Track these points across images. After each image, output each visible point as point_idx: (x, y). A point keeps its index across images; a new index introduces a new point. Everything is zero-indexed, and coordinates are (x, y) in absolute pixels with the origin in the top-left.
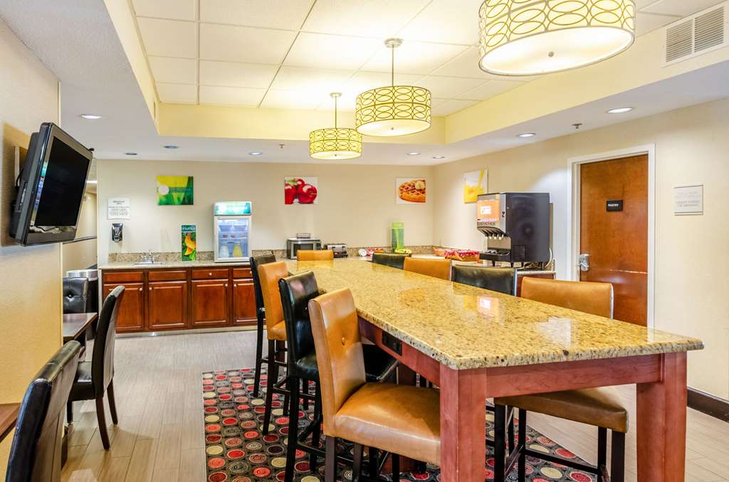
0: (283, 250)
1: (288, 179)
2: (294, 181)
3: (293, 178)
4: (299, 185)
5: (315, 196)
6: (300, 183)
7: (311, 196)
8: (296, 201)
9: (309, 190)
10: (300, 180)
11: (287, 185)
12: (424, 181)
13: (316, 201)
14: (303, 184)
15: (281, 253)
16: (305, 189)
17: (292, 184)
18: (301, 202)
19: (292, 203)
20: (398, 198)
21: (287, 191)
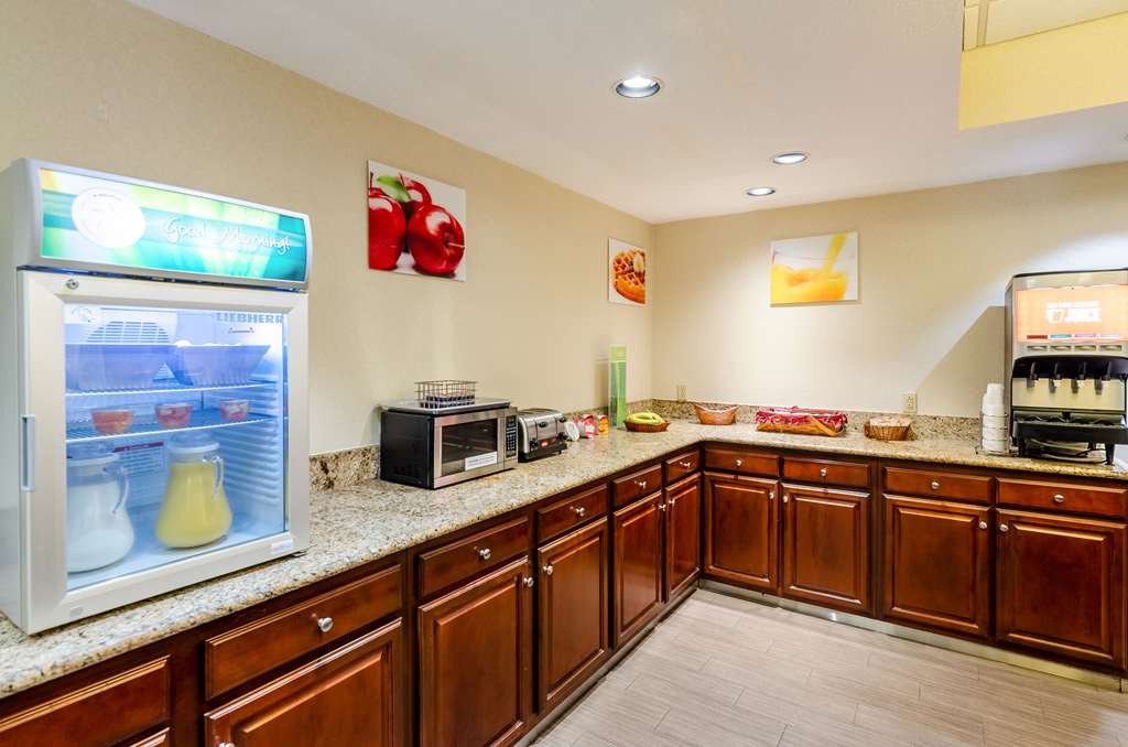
0: (365, 452)
1: (383, 171)
2: (399, 184)
3: (394, 173)
4: (413, 204)
5: (458, 254)
6: (417, 196)
7: (448, 252)
8: (406, 260)
9: (443, 227)
10: (419, 187)
11: (376, 193)
12: (643, 255)
13: (461, 270)
14: (428, 206)
15: (356, 464)
16: (433, 222)
17: (393, 193)
18: (420, 268)
19: (392, 267)
20: (612, 290)
21: (375, 217)
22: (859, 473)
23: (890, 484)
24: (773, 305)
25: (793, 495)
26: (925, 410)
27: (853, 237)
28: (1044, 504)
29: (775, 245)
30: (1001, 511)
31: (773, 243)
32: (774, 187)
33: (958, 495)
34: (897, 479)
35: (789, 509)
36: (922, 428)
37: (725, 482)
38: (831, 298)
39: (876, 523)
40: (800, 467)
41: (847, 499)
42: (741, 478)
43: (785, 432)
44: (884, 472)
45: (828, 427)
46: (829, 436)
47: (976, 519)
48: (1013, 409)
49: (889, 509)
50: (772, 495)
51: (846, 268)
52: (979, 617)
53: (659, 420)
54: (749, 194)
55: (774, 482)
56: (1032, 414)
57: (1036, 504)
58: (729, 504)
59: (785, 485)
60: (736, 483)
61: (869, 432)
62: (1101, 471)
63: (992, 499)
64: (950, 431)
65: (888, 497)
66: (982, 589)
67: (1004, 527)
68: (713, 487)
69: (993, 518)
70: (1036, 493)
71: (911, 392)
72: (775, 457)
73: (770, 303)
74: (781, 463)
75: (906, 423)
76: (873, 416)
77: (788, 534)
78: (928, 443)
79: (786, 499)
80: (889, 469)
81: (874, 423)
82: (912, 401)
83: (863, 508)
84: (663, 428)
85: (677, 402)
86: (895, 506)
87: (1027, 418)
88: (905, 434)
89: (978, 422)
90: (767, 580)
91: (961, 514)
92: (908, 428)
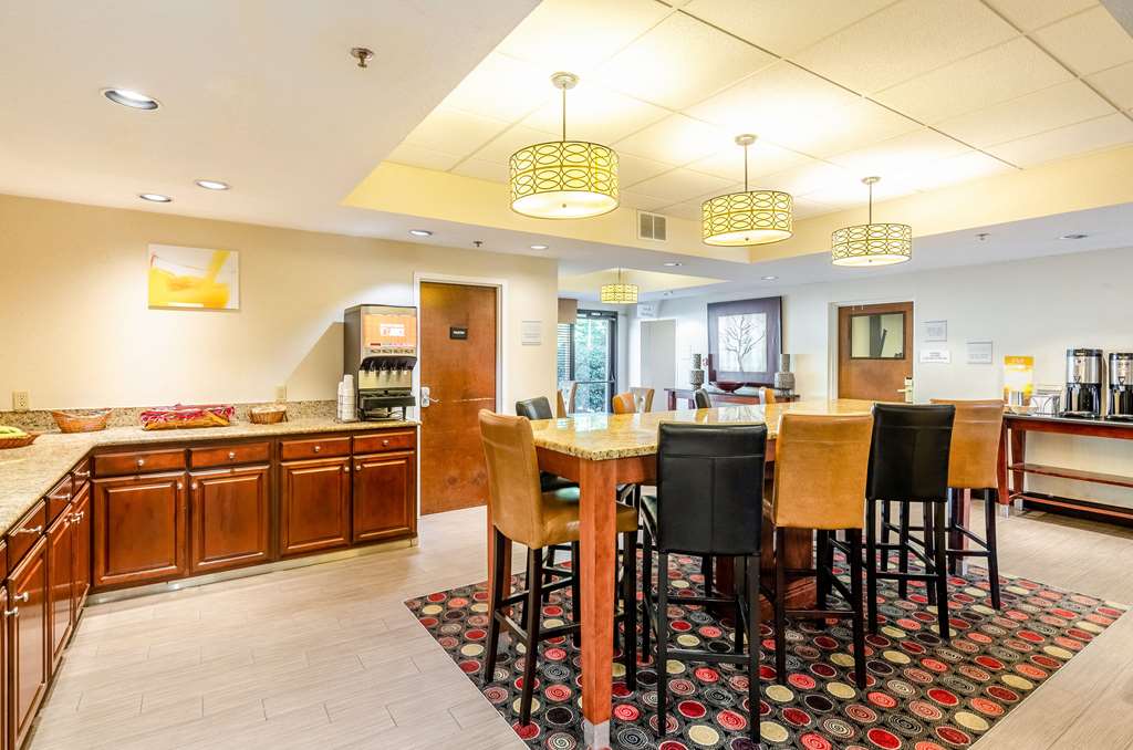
22: (261, 450)
23: (285, 454)
24: (150, 307)
25: (200, 482)
26: (292, 397)
27: (234, 255)
28: (378, 447)
29: (152, 248)
30: (356, 457)
31: (150, 246)
32: (171, 197)
33: (332, 453)
34: (290, 449)
35: (197, 496)
36: (292, 412)
37: (124, 485)
38: (214, 306)
39: (274, 488)
40: (207, 455)
41: (249, 475)
42: (142, 477)
43: (180, 427)
44: (281, 445)
45: (222, 418)
46: (223, 426)
47: (342, 465)
48: (359, 391)
49: (285, 473)
50: (180, 486)
51: (227, 281)
52: (344, 532)
53: (19, 433)
54: (142, 197)
55: (182, 473)
56: (369, 393)
57: (374, 449)
58: (128, 506)
59: (193, 474)
60: (138, 483)
61: (254, 419)
62: (401, 423)
63: (351, 452)
64: (309, 411)
65: (283, 464)
66: (346, 513)
67: (358, 467)
68: (106, 493)
69: (351, 463)
70: (374, 442)
71: (281, 384)
72: (182, 450)
73: (147, 305)
74: (188, 455)
75: (283, 408)
76: (254, 406)
77: (196, 518)
78: (295, 422)
79: (195, 486)
80: (284, 443)
81: (256, 411)
82: (283, 391)
83: (265, 477)
84: (29, 442)
85: (15, 413)
86: (290, 470)
87: (368, 396)
88: (281, 417)
89: (334, 402)
90: (174, 567)
91: (332, 466)
92: (284, 412)
